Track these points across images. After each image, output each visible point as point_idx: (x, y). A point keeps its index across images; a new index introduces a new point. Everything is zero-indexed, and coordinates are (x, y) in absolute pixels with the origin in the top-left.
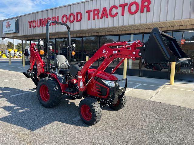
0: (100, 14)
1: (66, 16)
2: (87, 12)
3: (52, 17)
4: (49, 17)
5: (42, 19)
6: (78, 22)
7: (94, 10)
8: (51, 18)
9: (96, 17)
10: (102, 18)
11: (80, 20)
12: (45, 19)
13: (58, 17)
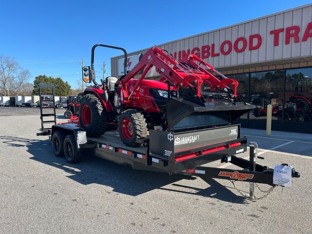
0: (301, 34)
1: (229, 43)
2: (271, 33)
3: (202, 47)
4: (196, 46)
5: (184, 51)
6: (252, 51)
7: (287, 29)
8: (200, 48)
9: (292, 39)
10: (305, 39)
11: (258, 47)
12: (189, 51)
13: (213, 45)
